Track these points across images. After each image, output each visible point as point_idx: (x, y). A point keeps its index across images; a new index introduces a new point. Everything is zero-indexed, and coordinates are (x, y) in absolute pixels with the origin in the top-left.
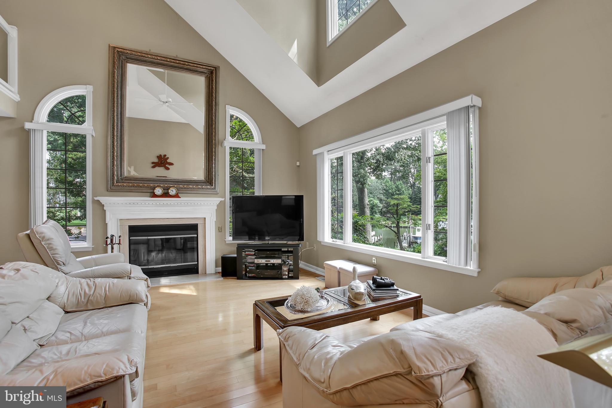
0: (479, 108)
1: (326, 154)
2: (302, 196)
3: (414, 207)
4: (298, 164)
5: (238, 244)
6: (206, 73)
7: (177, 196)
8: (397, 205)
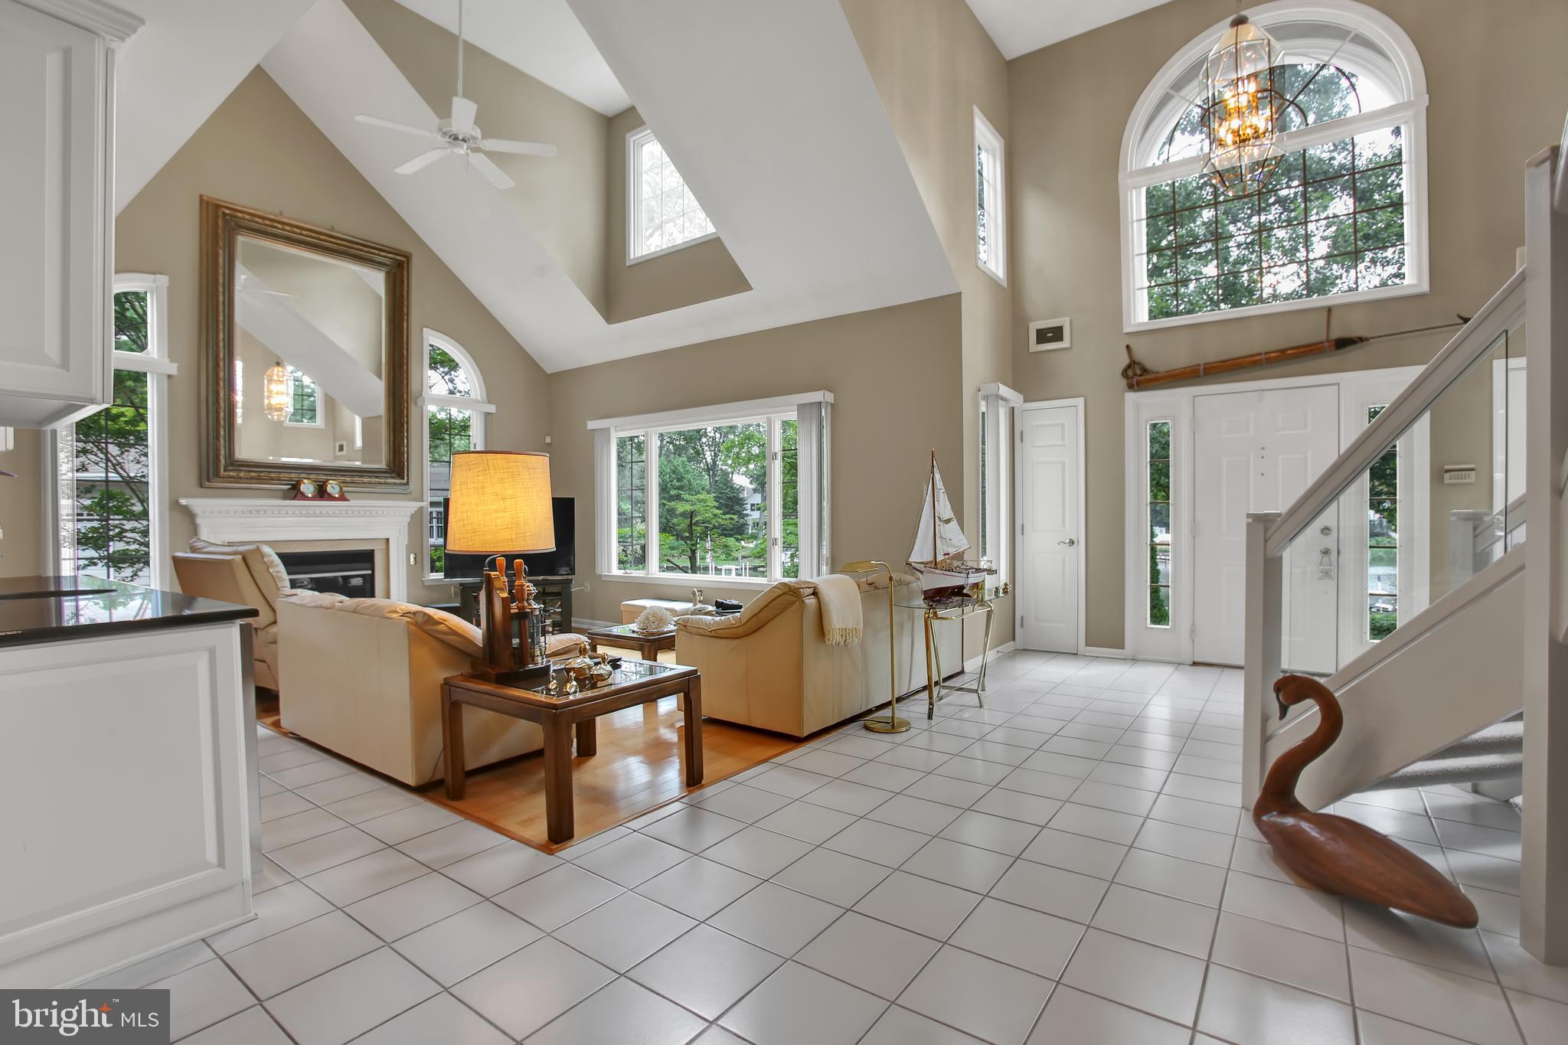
0: (832, 404)
1: (612, 430)
2: (572, 500)
3: (725, 520)
4: (548, 440)
5: (461, 584)
6: (387, 265)
7: (342, 498)
8: (692, 514)
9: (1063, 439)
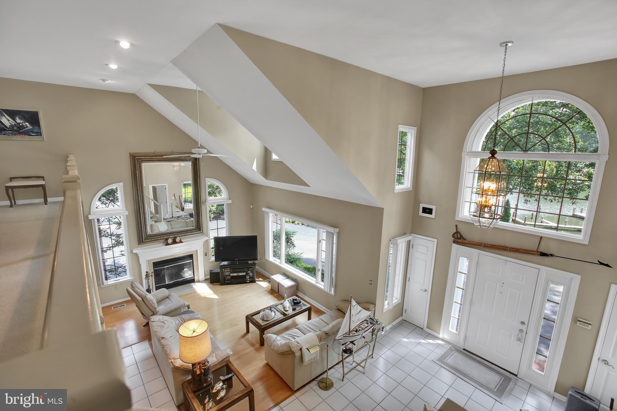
1: (270, 213)
2: (256, 236)
4: (251, 207)
5: (219, 264)
6: (192, 160)
7: (181, 242)
9: (427, 252)
